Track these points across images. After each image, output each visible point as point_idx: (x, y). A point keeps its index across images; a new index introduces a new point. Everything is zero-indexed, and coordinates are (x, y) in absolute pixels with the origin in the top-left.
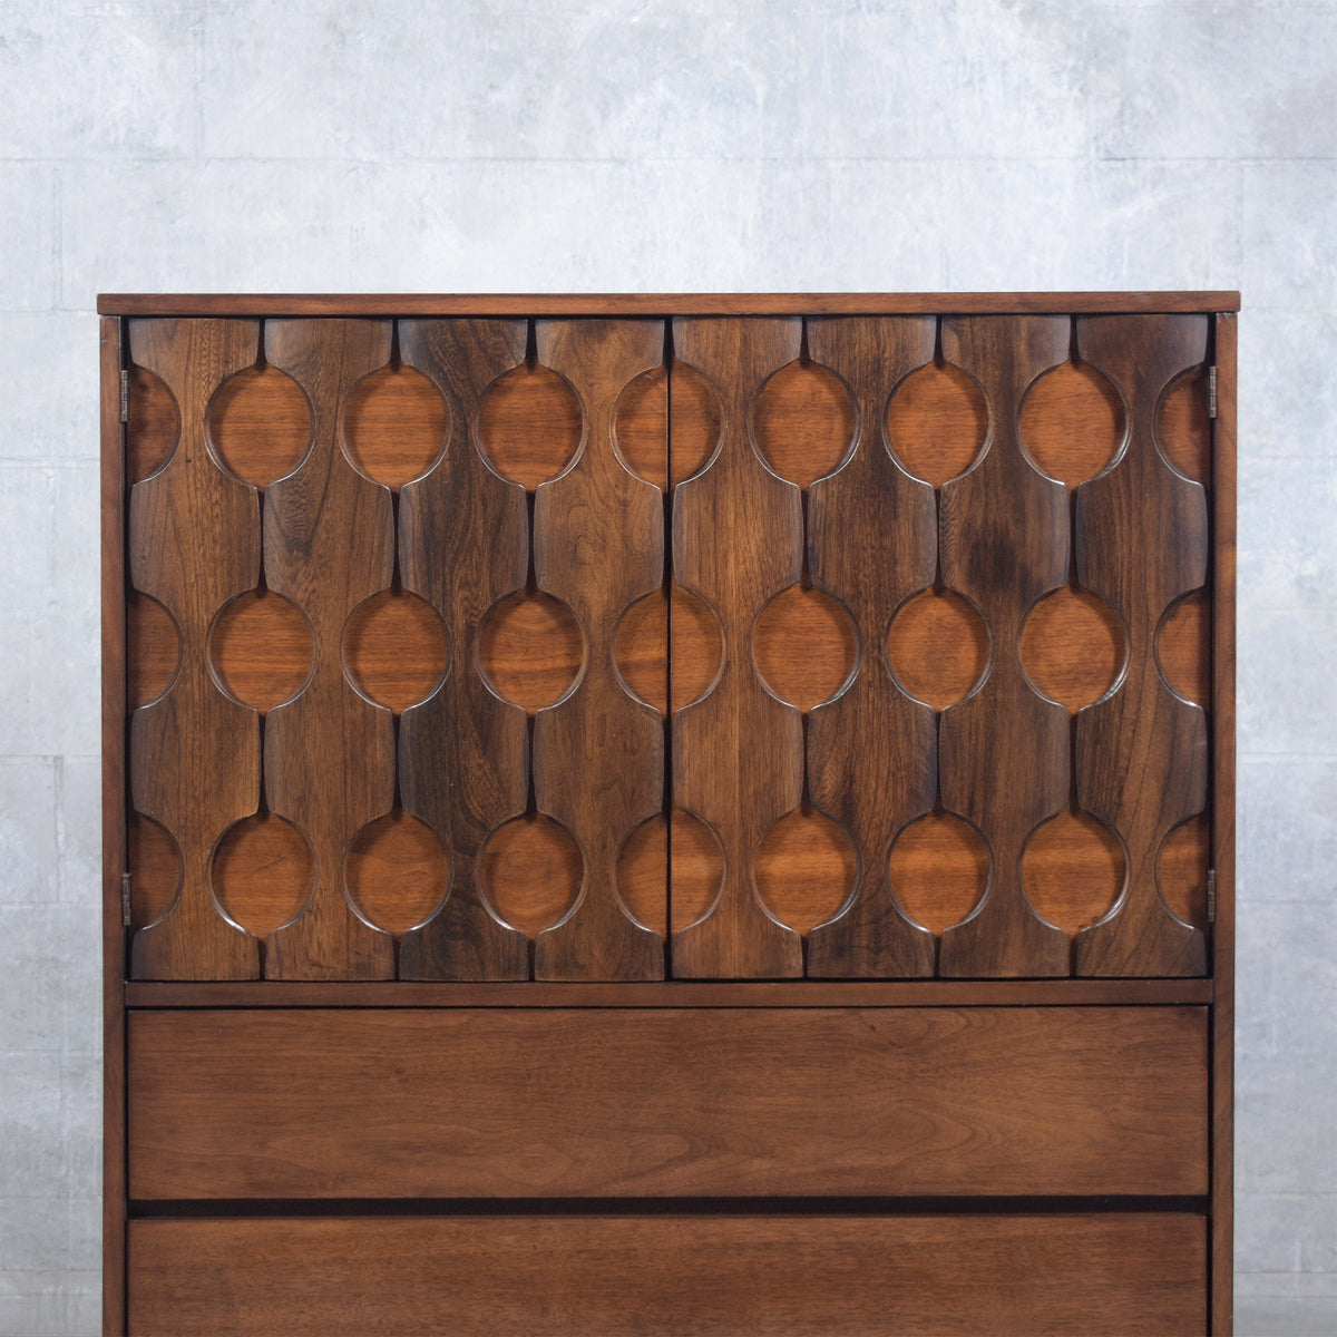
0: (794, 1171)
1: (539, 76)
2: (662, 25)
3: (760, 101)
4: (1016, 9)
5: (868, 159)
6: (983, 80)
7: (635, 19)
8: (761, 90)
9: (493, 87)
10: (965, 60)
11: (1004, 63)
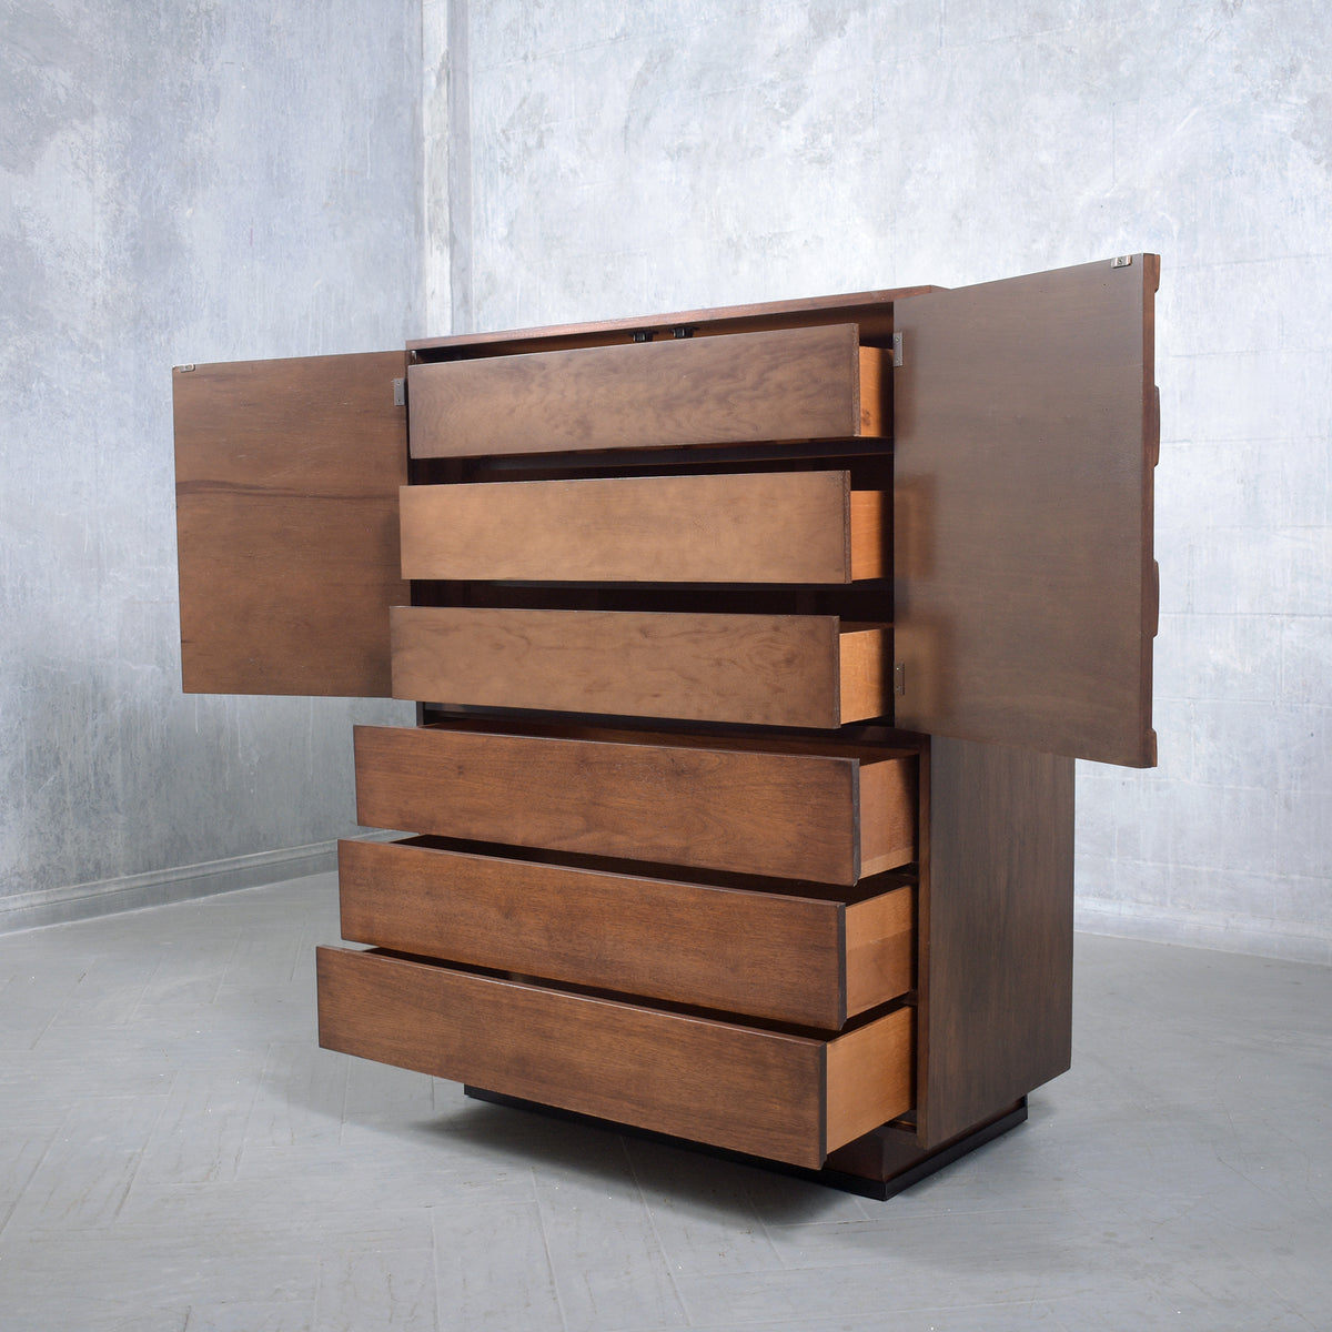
0: (637, 844)
1: (1058, 232)
2: (1122, 197)
3: (1175, 235)
4: (1323, 164)
5: (1236, 263)
6: (1303, 209)
7: (1108, 195)
8: (1176, 228)
9: (1034, 241)
10: (1292, 199)
11: (1316, 198)
